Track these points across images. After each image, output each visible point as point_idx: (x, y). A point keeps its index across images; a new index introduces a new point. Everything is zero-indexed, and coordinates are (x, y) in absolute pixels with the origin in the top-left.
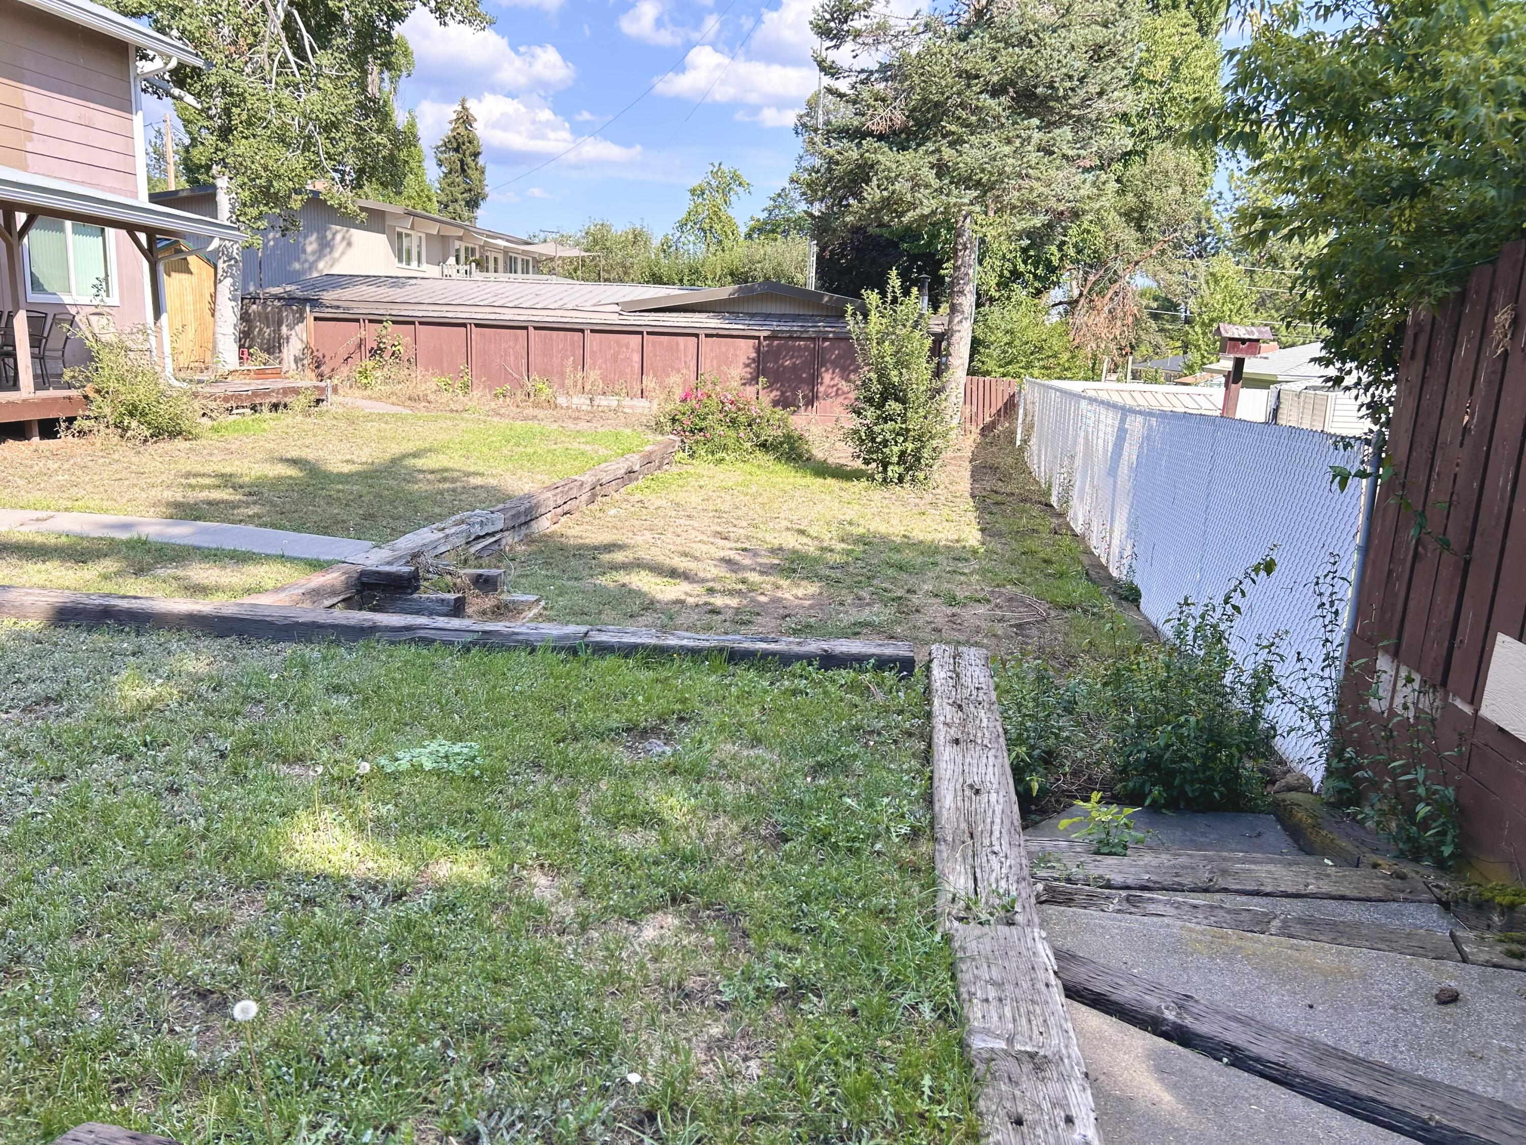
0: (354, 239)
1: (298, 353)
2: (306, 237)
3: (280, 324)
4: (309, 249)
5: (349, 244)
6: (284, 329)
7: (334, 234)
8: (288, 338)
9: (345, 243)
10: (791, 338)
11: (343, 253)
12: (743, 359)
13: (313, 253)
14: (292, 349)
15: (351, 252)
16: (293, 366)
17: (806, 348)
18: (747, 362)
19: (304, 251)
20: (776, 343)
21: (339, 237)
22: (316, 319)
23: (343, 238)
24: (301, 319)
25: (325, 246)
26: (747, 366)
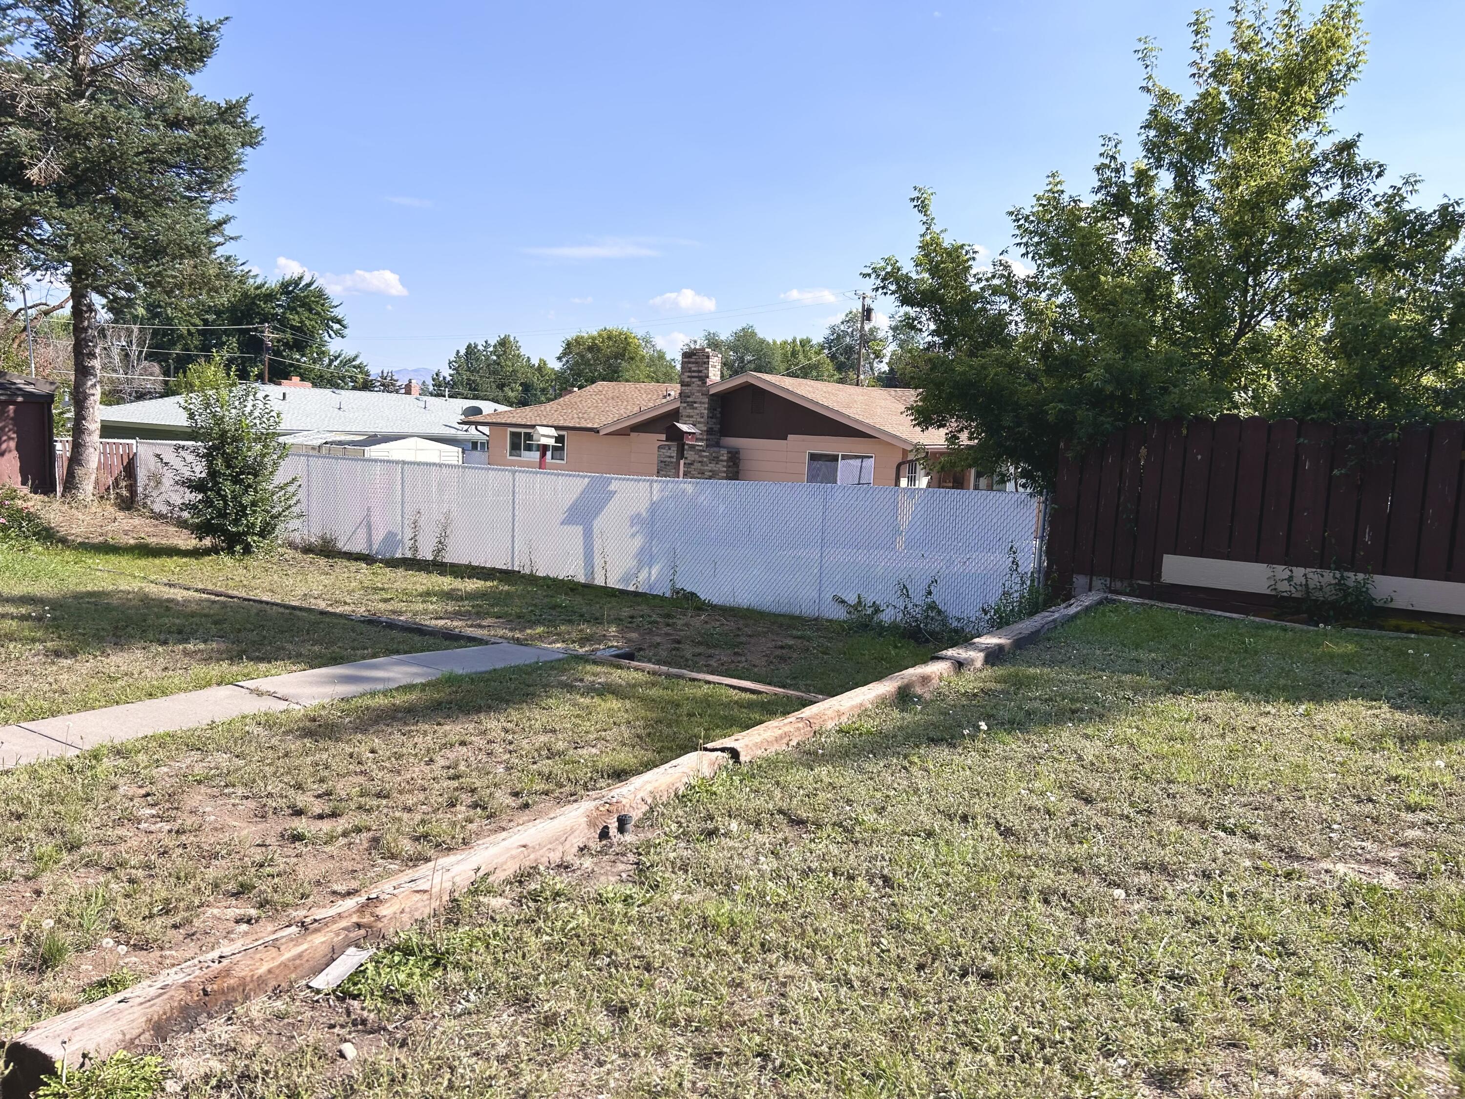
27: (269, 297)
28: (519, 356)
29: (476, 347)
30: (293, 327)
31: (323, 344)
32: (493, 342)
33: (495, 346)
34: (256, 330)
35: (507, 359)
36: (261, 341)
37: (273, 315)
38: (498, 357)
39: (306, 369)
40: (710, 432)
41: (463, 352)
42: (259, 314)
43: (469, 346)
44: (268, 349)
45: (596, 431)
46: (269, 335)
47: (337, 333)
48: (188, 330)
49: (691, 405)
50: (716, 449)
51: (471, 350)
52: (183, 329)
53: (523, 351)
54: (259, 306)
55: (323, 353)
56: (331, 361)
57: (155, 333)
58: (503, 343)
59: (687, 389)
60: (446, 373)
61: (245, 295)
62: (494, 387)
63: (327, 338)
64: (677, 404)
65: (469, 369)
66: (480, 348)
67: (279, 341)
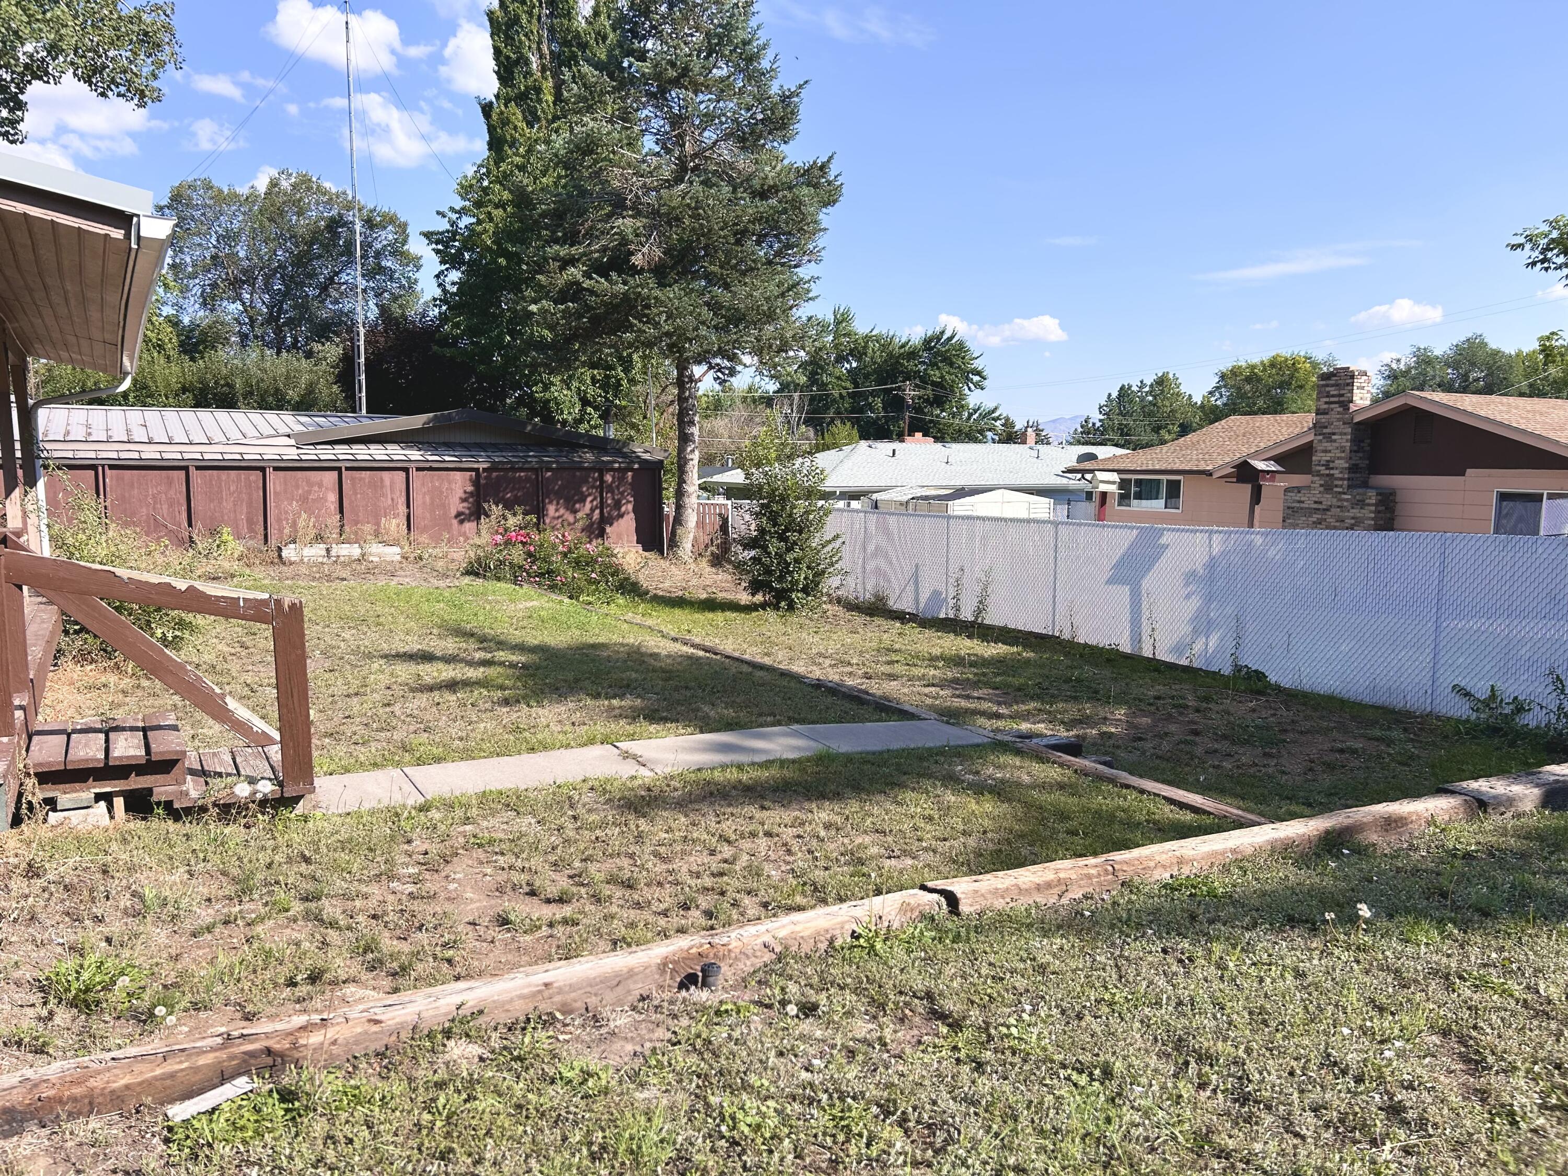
10: (513, 469)
12: (460, 493)
17: (528, 479)
18: (464, 496)
20: (494, 474)
26: (463, 500)
27: (912, 355)
28: (1178, 394)
29: (1130, 387)
30: (934, 384)
31: (962, 397)
32: (1148, 382)
33: (1151, 386)
34: (899, 388)
35: (1165, 398)
36: (902, 399)
37: (915, 372)
38: (1155, 397)
39: (945, 424)
40: (1353, 469)
41: (1115, 394)
42: (902, 372)
43: (1122, 388)
44: (909, 406)
45: (1209, 474)
46: (910, 392)
47: (977, 385)
48: (841, 394)
49: (1328, 437)
50: (1360, 490)
51: (1124, 392)
52: (836, 393)
53: (1183, 389)
54: (902, 365)
55: (962, 406)
56: (970, 415)
57: (812, 399)
58: (1161, 381)
59: (1323, 419)
60: (1096, 417)
61: (890, 355)
62: (1148, 429)
63: (967, 391)
64: (1311, 437)
65: (1121, 414)
66: (1135, 388)
67: (920, 398)
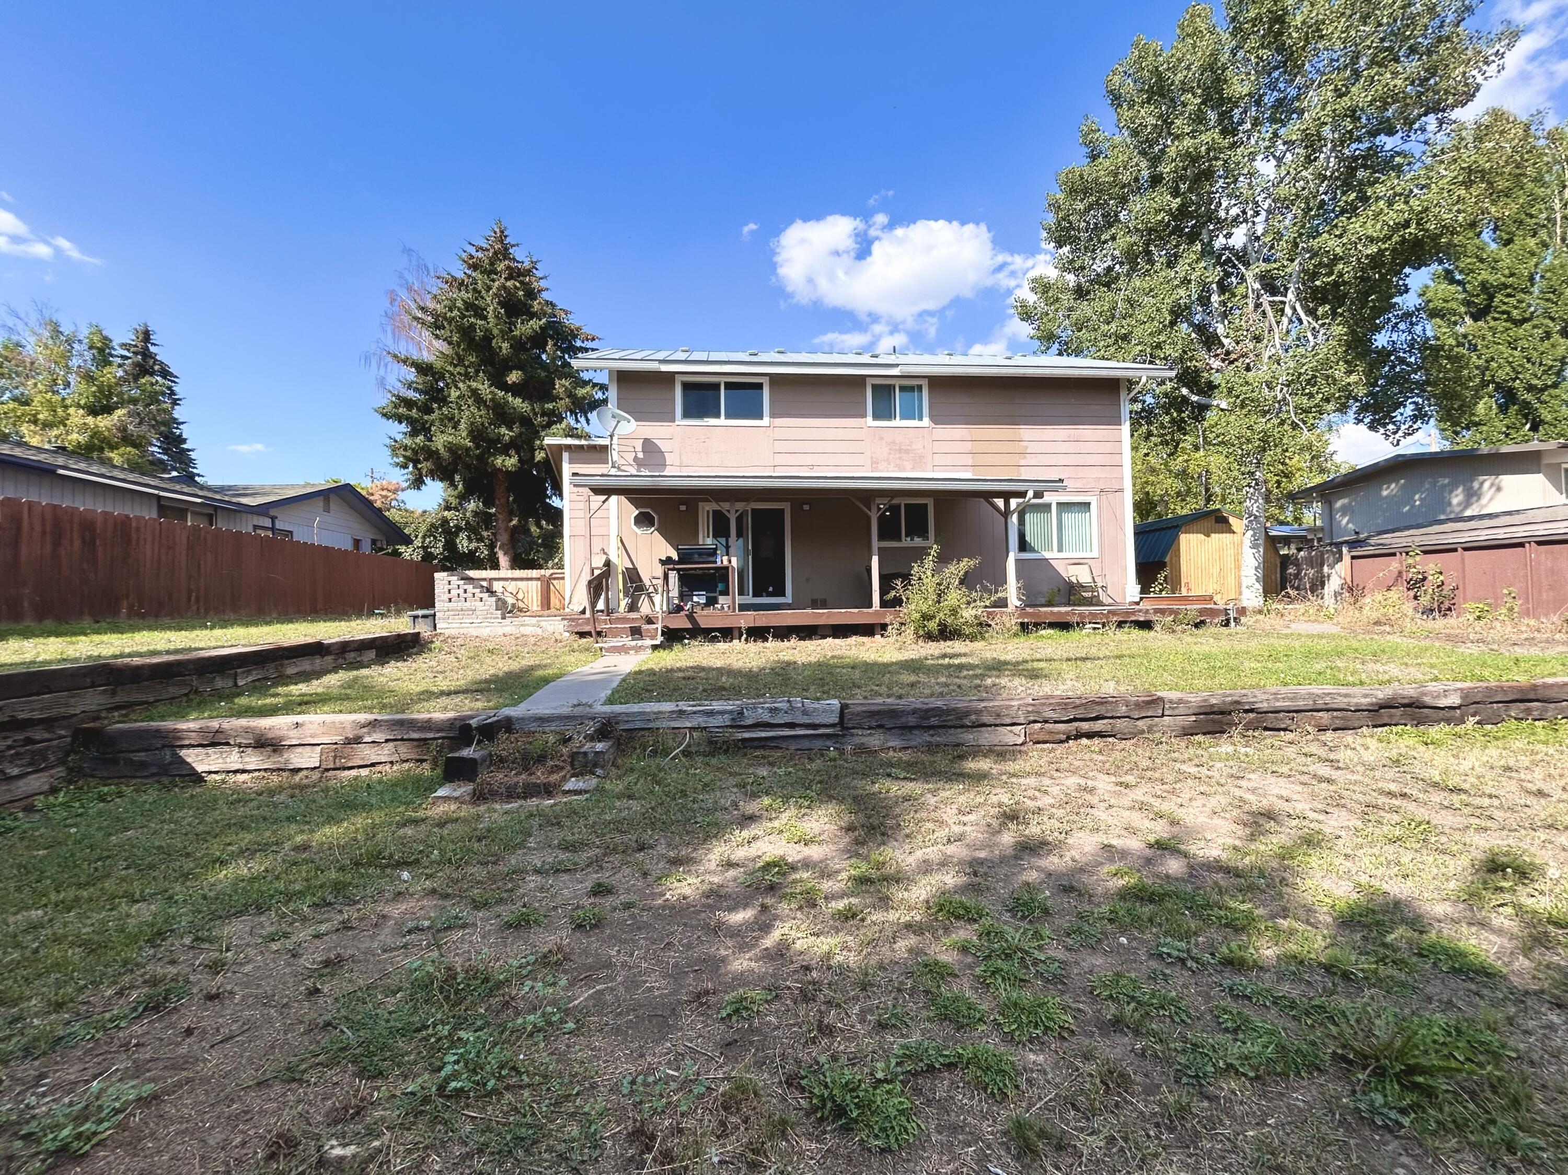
0: (1503, 484)
1: (1338, 588)
2: (1451, 492)
3: (1322, 565)
4: (1455, 501)
5: (1499, 489)
6: (1326, 569)
7: (1482, 483)
8: (1329, 576)
9: (1494, 489)
11: (1491, 499)
13: (1459, 504)
14: (1333, 584)
15: (1500, 496)
16: (1333, 600)
19: (1450, 504)
21: (1486, 485)
22: (1353, 558)
23: (1492, 485)
24: (1340, 559)
25: (1472, 495)
